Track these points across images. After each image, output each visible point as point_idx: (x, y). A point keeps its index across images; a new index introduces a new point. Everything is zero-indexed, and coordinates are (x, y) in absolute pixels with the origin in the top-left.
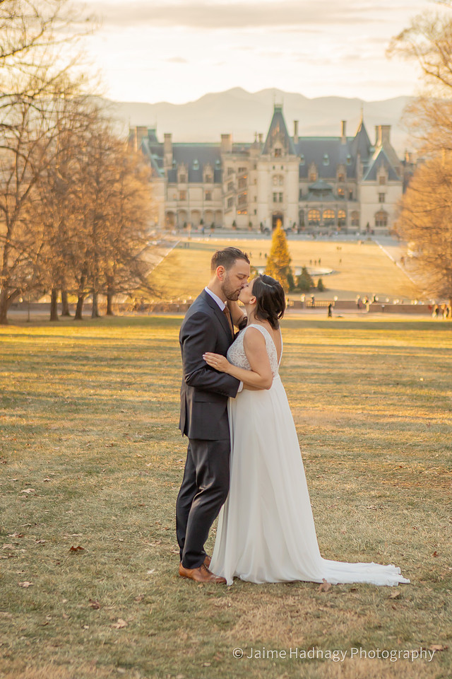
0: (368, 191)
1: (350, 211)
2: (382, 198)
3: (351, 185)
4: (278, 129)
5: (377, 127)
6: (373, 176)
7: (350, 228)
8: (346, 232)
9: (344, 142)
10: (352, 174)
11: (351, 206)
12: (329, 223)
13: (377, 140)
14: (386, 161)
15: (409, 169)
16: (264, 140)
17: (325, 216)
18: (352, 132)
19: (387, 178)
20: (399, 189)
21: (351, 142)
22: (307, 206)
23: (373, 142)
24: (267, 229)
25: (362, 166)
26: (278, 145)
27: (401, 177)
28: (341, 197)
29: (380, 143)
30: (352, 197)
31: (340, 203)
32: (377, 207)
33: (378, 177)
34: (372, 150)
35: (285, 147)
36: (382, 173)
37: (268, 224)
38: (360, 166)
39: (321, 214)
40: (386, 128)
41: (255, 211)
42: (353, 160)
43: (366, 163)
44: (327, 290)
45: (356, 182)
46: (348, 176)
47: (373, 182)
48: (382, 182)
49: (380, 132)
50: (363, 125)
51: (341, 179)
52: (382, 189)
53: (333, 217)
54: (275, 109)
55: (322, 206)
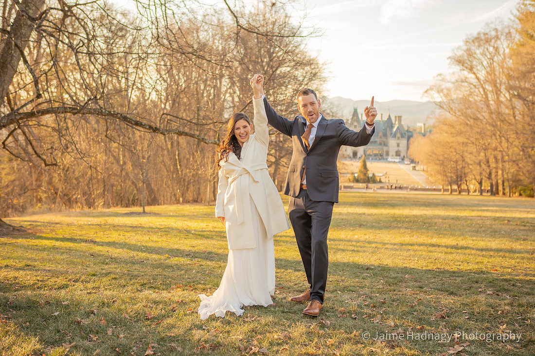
0: (392, 143)
1: (385, 150)
2: (398, 145)
3: (385, 140)
4: (355, 118)
5: (396, 117)
6: (395, 136)
7: (385, 157)
8: (384, 159)
9: (382, 123)
10: (385, 135)
11: (385, 149)
12: (376, 155)
13: (395, 121)
14: (400, 130)
15: (410, 134)
16: (349, 122)
17: (374, 153)
18: (385, 118)
19: (400, 137)
20: (406, 142)
21: (384, 123)
22: (367, 148)
23: (394, 122)
24: (350, 158)
25: (390, 132)
26: (355, 124)
27: (407, 136)
28: (381, 144)
29: (397, 123)
30: (386, 145)
31: (381, 147)
32: (396, 149)
33: (397, 137)
34: (393, 125)
35: (358, 124)
36: (399, 135)
37: (351, 155)
38: (388, 133)
39: (373, 151)
40: (400, 117)
41: (346, 150)
42: (386, 130)
43: (391, 131)
44: (383, 183)
45: (387, 139)
46: (383, 136)
47: (394, 139)
48: (398, 138)
49: (397, 118)
50: (389, 116)
51: (381, 137)
52: (398, 141)
53: (378, 153)
54: (355, 109)
55: (373, 148)
